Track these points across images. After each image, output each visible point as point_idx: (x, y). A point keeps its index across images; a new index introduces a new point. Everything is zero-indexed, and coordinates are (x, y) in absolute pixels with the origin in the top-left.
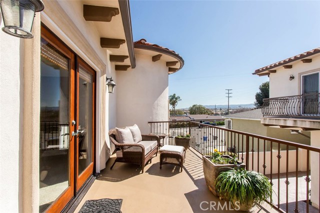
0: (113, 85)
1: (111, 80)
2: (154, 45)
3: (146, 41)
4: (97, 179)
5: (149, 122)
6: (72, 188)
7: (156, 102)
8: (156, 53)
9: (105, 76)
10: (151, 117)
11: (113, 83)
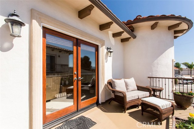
0: (111, 52)
1: (110, 49)
2: (148, 17)
3: (141, 16)
4: (97, 106)
5: (149, 77)
6: (75, 106)
7: (156, 61)
8: (153, 22)
9: (104, 47)
10: (151, 74)
11: (111, 50)
